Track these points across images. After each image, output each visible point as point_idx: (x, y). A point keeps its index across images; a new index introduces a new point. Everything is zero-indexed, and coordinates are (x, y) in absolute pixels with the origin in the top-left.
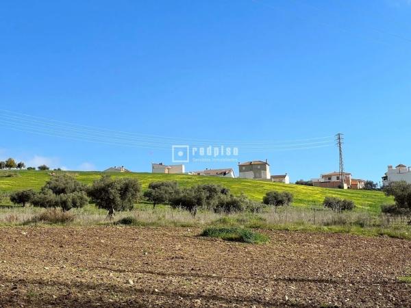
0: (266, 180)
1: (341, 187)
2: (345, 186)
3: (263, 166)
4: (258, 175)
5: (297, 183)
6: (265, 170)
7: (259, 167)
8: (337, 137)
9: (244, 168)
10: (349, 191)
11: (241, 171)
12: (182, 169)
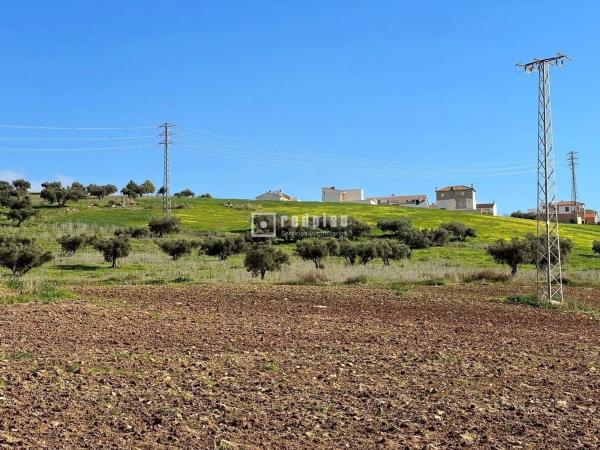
0: (471, 211)
1: (574, 221)
2: (580, 220)
3: (469, 192)
4: (461, 204)
5: (514, 215)
6: (471, 198)
7: (463, 194)
8: (569, 157)
9: (443, 195)
10: (583, 226)
11: (439, 198)
12: (360, 195)
